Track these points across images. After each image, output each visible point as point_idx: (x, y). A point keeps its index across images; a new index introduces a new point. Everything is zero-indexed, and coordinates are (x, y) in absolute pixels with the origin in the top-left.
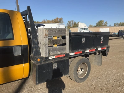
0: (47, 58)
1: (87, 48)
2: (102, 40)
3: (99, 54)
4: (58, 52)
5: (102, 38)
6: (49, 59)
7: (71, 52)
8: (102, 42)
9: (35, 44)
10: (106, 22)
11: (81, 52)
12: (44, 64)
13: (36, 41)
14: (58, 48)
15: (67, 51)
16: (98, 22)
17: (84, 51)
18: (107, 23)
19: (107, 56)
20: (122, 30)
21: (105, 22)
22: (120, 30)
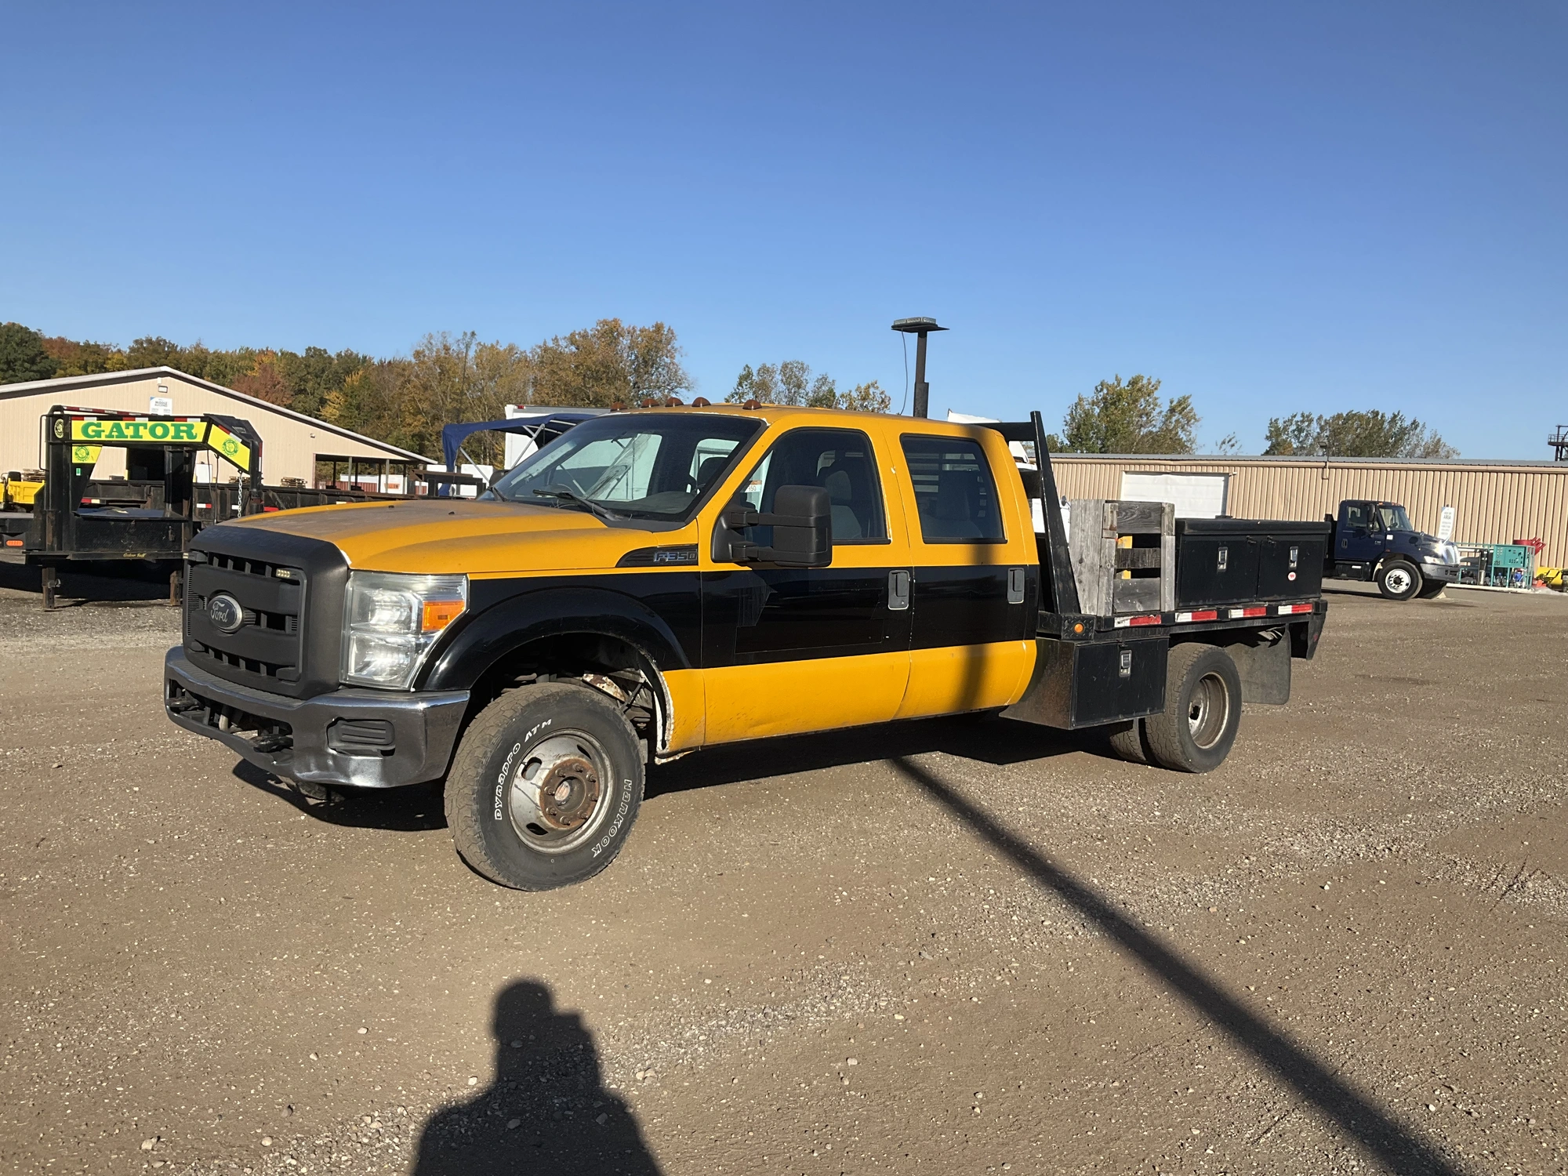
0: (1109, 621)
1: (1235, 596)
2: (1293, 565)
3: (1274, 642)
4: (1138, 604)
5: (1294, 554)
6: (1116, 625)
7: (1180, 609)
8: (1292, 577)
9: (1061, 563)
10: (1180, 408)
11: (1214, 617)
12: (1096, 647)
13: (1061, 550)
14: (1135, 587)
15: (1168, 603)
16: (1089, 394)
17: (1225, 613)
18: (1190, 419)
19: (1311, 657)
20: (1365, 506)
21: (1164, 399)
22: (1344, 505)
